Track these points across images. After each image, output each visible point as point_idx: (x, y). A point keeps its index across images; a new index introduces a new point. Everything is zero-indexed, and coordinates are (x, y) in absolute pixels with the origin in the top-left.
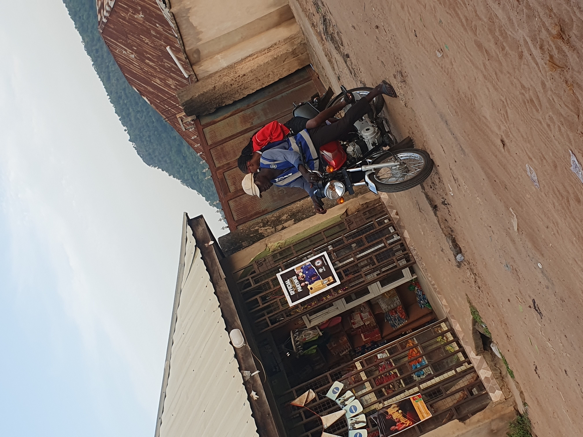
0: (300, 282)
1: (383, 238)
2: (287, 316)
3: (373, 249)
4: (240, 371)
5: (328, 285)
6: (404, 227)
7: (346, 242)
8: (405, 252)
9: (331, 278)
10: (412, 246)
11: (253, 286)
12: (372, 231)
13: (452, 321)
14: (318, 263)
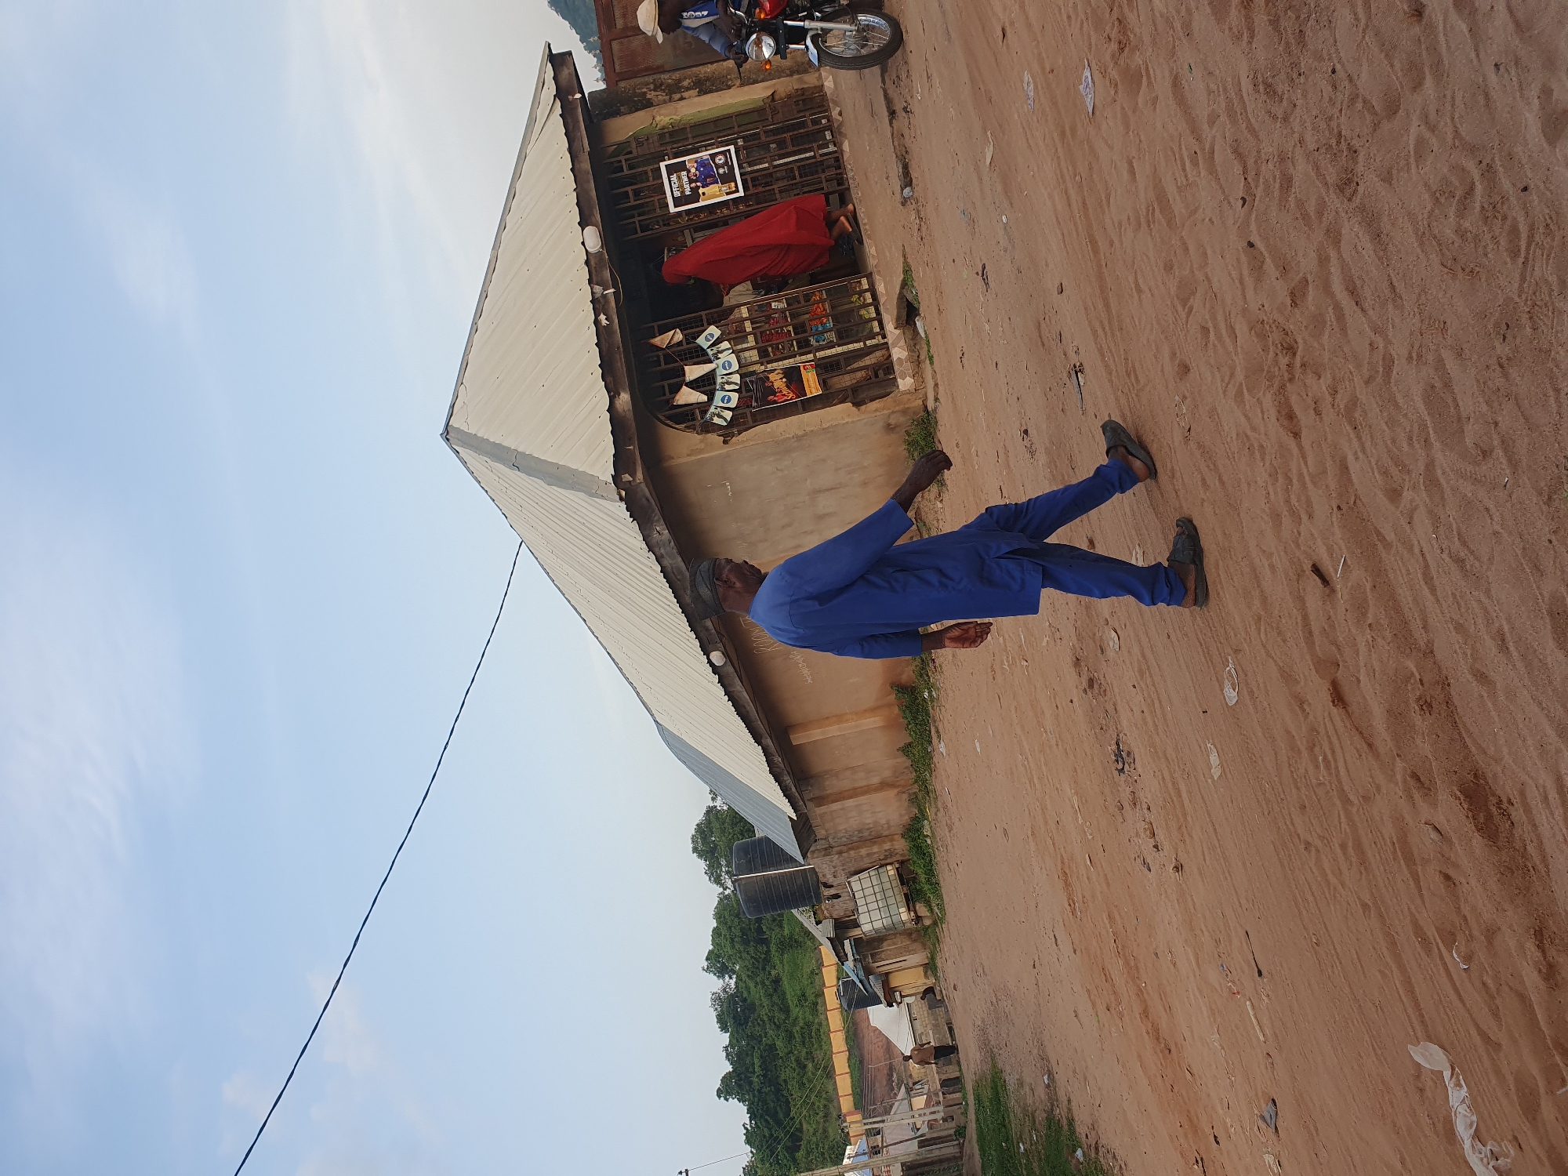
0: (691, 181)
1: (815, 145)
2: (664, 225)
3: (796, 158)
4: (589, 284)
5: (728, 194)
6: (845, 136)
7: (763, 138)
8: (838, 171)
9: (733, 184)
10: (850, 164)
11: (626, 172)
12: (802, 131)
13: (877, 278)
14: (720, 160)
